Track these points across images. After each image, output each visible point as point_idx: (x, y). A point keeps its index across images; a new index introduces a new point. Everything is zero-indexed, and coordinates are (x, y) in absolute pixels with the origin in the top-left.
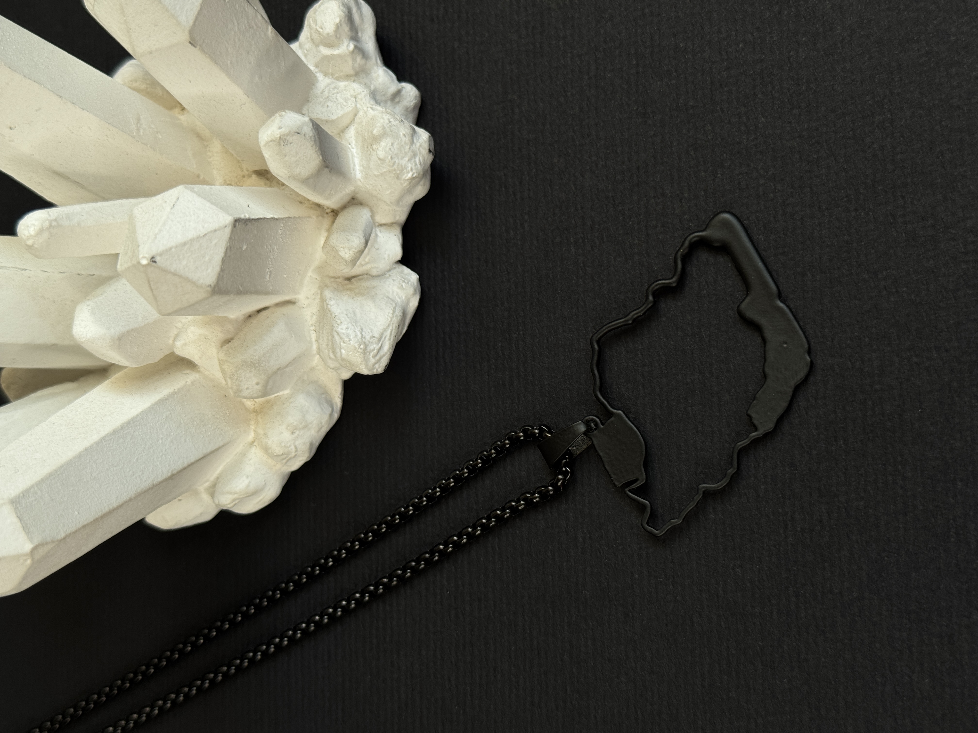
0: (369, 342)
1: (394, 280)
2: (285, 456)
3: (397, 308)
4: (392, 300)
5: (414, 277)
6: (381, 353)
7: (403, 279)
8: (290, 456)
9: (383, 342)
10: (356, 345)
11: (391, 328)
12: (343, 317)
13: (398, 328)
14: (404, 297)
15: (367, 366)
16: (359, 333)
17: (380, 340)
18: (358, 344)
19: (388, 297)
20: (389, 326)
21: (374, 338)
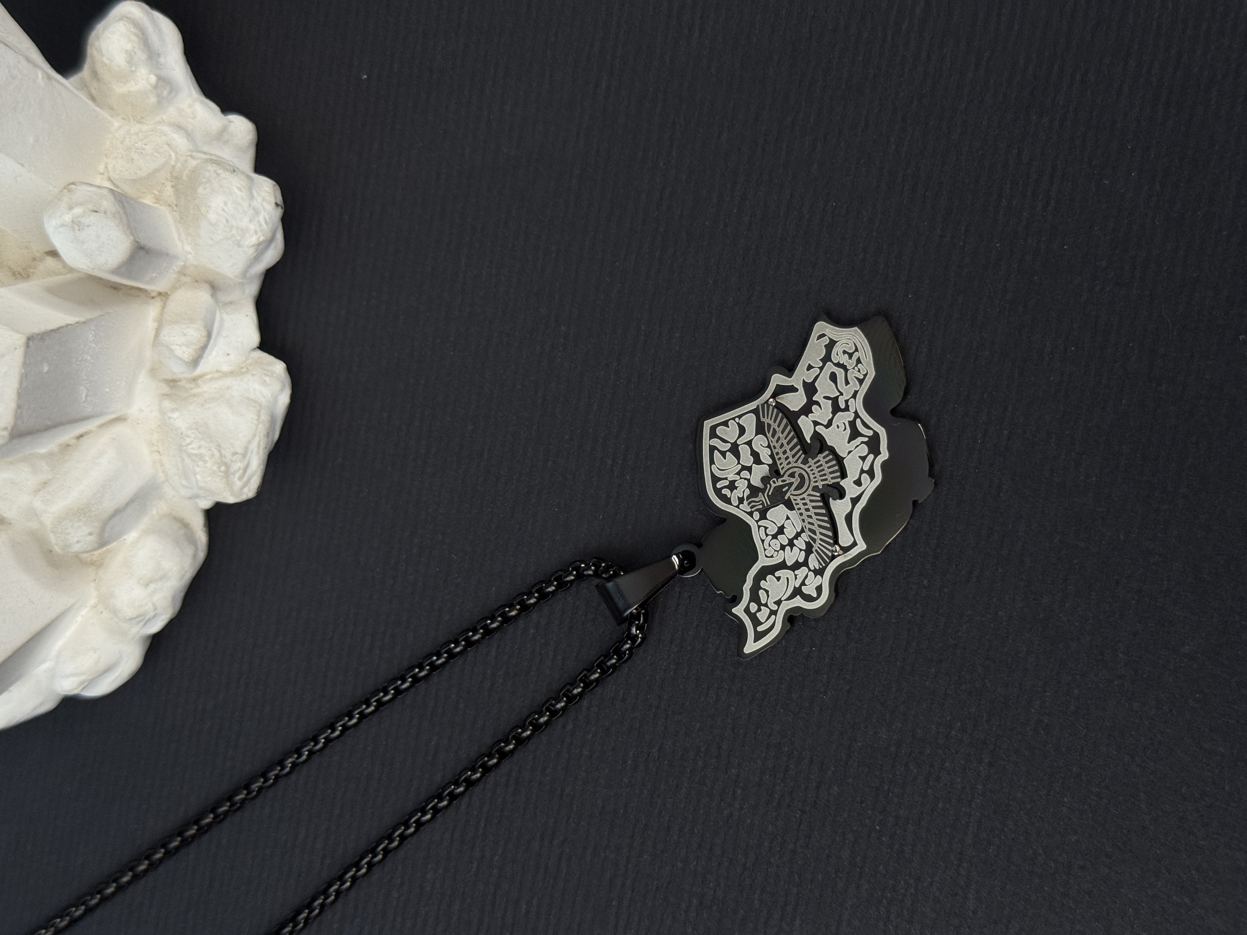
0: (232, 461)
1: (253, 375)
2: (141, 618)
3: (263, 411)
4: (255, 402)
5: (279, 367)
6: (249, 472)
7: (266, 372)
8: (148, 617)
10: (215, 468)
11: (257, 439)
12: (193, 433)
13: (268, 437)
14: (269, 395)
15: (233, 494)
16: (216, 452)
17: (244, 456)
18: (217, 466)
19: (249, 399)
20: (255, 436)
21: (237, 456)
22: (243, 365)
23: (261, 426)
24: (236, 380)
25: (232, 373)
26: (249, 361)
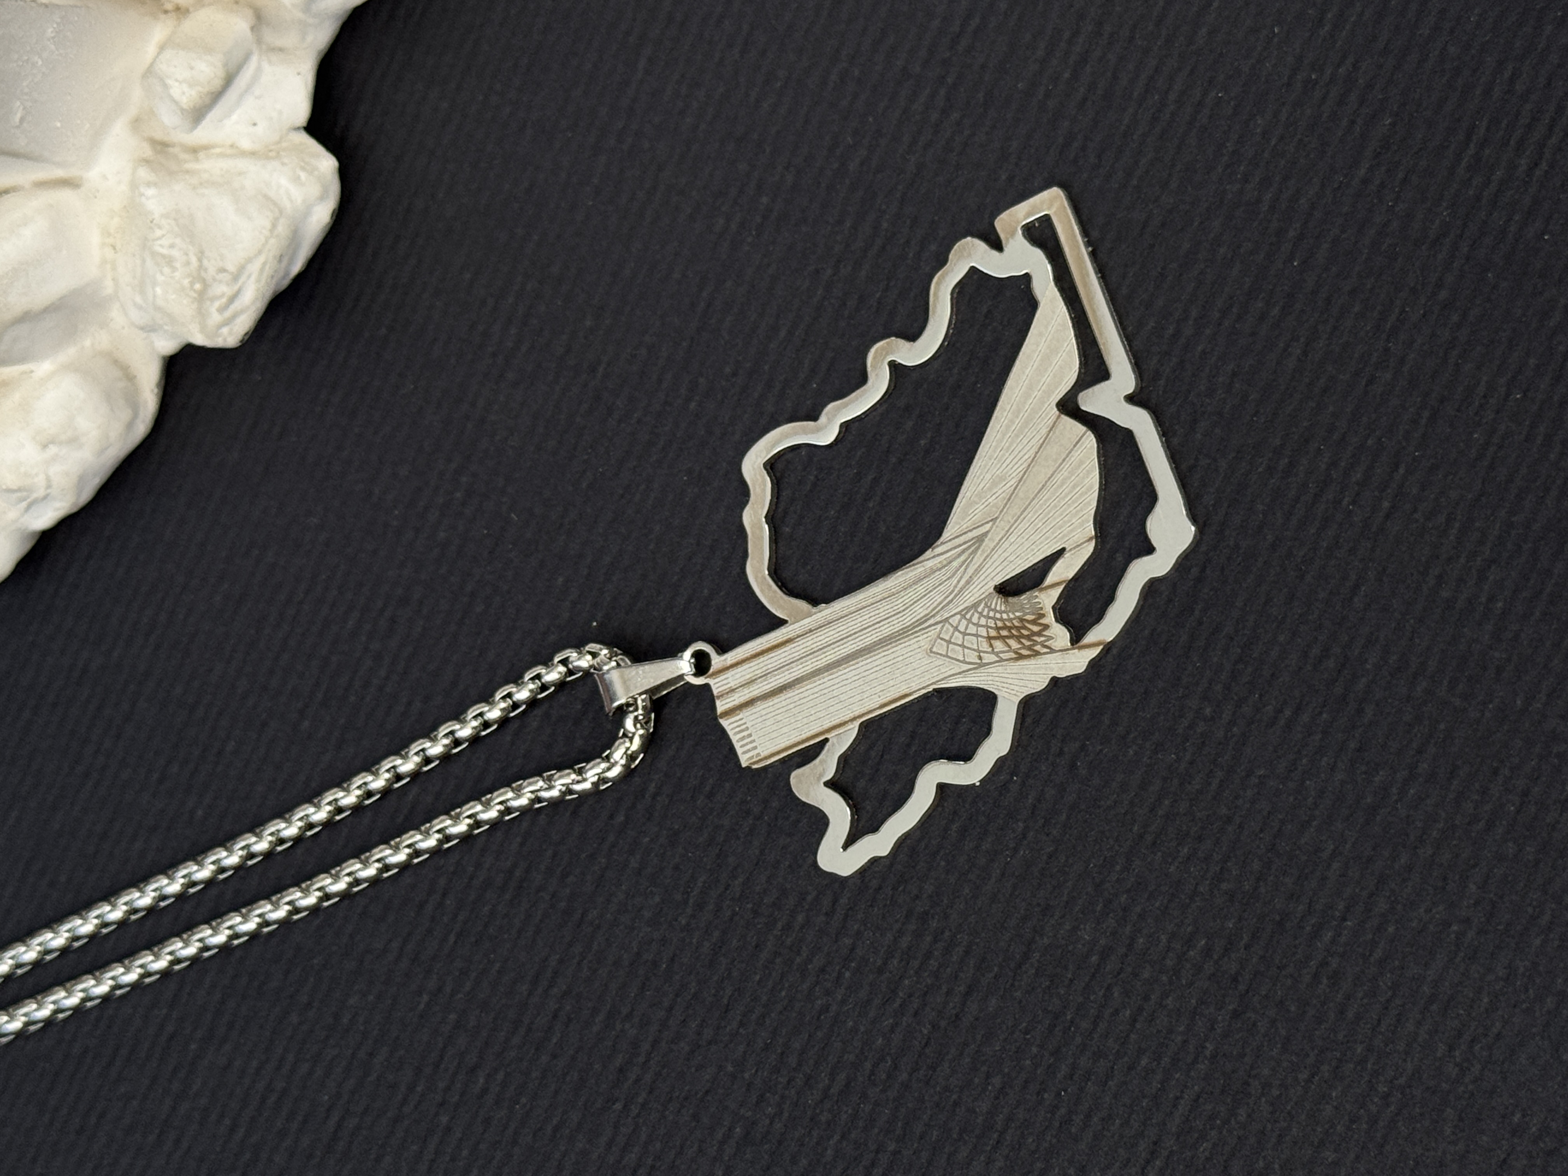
0: (214, 280)
1: (283, 164)
2: (25, 494)
3: (282, 221)
4: (275, 204)
5: (328, 163)
6: (237, 305)
7: (302, 164)
8: (35, 495)
9: (244, 283)
10: (186, 282)
11: (262, 259)
12: (169, 224)
13: (280, 261)
14: (299, 201)
15: (203, 329)
16: (194, 260)
17: (236, 278)
18: (190, 279)
19: (266, 197)
20: (260, 252)
21: (225, 274)
22: (273, 147)
23: (273, 241)
24: (256, 165)
25: (253, 154)
26: (284, 145)
